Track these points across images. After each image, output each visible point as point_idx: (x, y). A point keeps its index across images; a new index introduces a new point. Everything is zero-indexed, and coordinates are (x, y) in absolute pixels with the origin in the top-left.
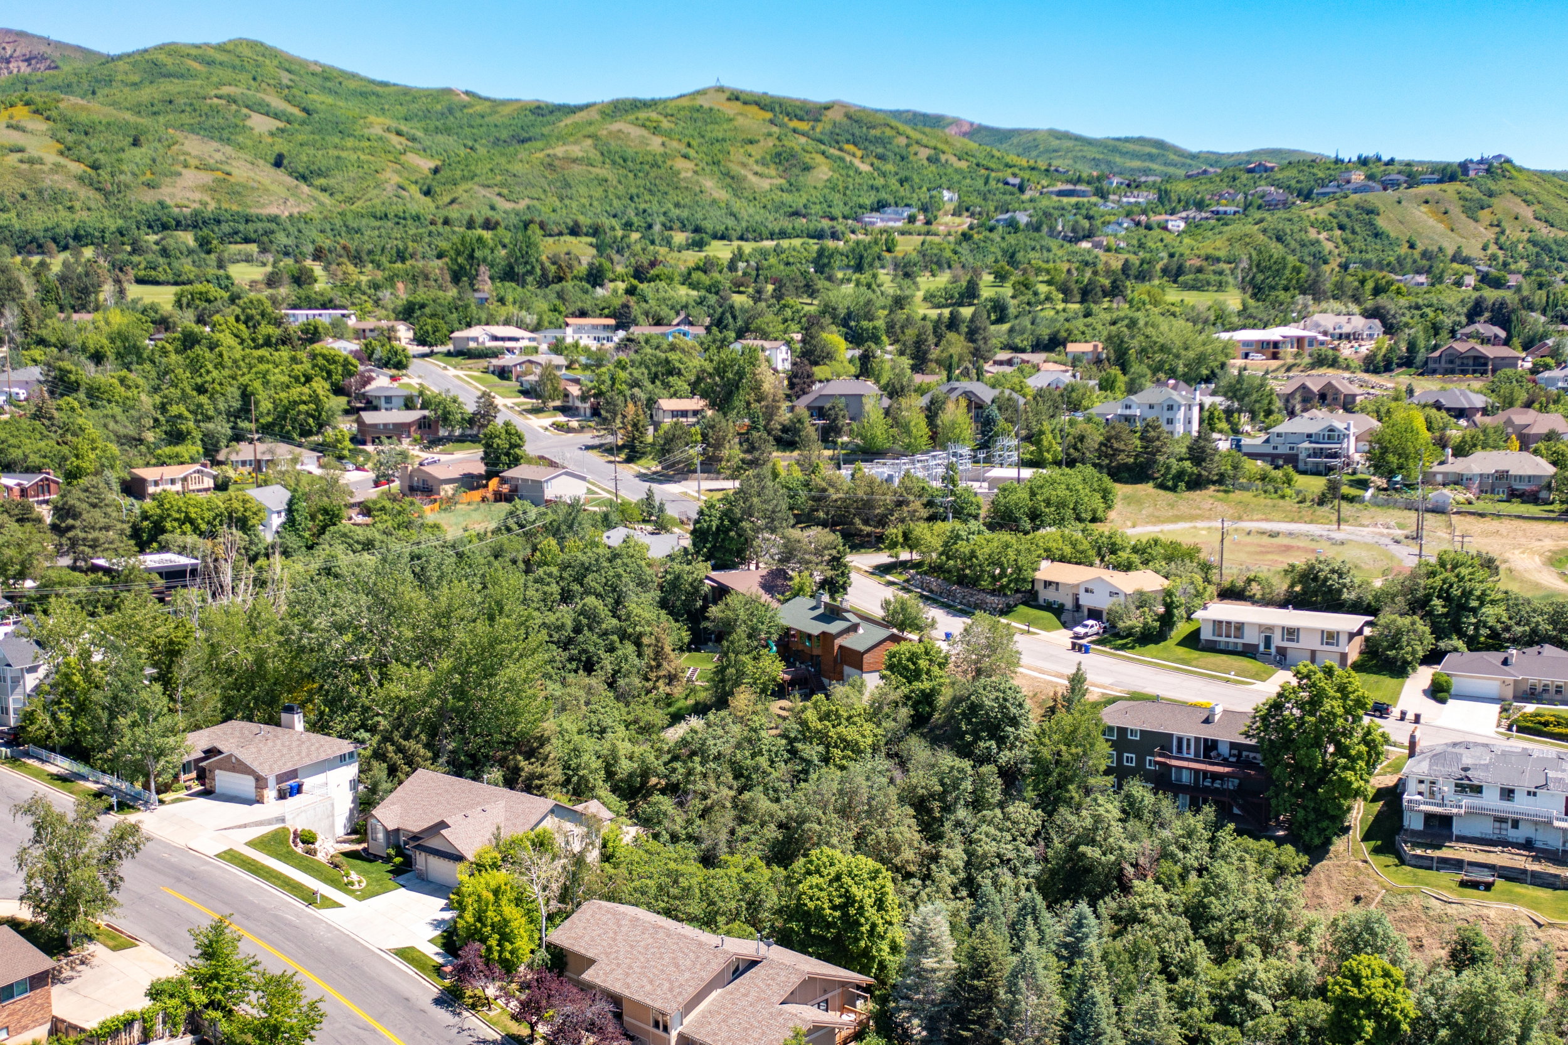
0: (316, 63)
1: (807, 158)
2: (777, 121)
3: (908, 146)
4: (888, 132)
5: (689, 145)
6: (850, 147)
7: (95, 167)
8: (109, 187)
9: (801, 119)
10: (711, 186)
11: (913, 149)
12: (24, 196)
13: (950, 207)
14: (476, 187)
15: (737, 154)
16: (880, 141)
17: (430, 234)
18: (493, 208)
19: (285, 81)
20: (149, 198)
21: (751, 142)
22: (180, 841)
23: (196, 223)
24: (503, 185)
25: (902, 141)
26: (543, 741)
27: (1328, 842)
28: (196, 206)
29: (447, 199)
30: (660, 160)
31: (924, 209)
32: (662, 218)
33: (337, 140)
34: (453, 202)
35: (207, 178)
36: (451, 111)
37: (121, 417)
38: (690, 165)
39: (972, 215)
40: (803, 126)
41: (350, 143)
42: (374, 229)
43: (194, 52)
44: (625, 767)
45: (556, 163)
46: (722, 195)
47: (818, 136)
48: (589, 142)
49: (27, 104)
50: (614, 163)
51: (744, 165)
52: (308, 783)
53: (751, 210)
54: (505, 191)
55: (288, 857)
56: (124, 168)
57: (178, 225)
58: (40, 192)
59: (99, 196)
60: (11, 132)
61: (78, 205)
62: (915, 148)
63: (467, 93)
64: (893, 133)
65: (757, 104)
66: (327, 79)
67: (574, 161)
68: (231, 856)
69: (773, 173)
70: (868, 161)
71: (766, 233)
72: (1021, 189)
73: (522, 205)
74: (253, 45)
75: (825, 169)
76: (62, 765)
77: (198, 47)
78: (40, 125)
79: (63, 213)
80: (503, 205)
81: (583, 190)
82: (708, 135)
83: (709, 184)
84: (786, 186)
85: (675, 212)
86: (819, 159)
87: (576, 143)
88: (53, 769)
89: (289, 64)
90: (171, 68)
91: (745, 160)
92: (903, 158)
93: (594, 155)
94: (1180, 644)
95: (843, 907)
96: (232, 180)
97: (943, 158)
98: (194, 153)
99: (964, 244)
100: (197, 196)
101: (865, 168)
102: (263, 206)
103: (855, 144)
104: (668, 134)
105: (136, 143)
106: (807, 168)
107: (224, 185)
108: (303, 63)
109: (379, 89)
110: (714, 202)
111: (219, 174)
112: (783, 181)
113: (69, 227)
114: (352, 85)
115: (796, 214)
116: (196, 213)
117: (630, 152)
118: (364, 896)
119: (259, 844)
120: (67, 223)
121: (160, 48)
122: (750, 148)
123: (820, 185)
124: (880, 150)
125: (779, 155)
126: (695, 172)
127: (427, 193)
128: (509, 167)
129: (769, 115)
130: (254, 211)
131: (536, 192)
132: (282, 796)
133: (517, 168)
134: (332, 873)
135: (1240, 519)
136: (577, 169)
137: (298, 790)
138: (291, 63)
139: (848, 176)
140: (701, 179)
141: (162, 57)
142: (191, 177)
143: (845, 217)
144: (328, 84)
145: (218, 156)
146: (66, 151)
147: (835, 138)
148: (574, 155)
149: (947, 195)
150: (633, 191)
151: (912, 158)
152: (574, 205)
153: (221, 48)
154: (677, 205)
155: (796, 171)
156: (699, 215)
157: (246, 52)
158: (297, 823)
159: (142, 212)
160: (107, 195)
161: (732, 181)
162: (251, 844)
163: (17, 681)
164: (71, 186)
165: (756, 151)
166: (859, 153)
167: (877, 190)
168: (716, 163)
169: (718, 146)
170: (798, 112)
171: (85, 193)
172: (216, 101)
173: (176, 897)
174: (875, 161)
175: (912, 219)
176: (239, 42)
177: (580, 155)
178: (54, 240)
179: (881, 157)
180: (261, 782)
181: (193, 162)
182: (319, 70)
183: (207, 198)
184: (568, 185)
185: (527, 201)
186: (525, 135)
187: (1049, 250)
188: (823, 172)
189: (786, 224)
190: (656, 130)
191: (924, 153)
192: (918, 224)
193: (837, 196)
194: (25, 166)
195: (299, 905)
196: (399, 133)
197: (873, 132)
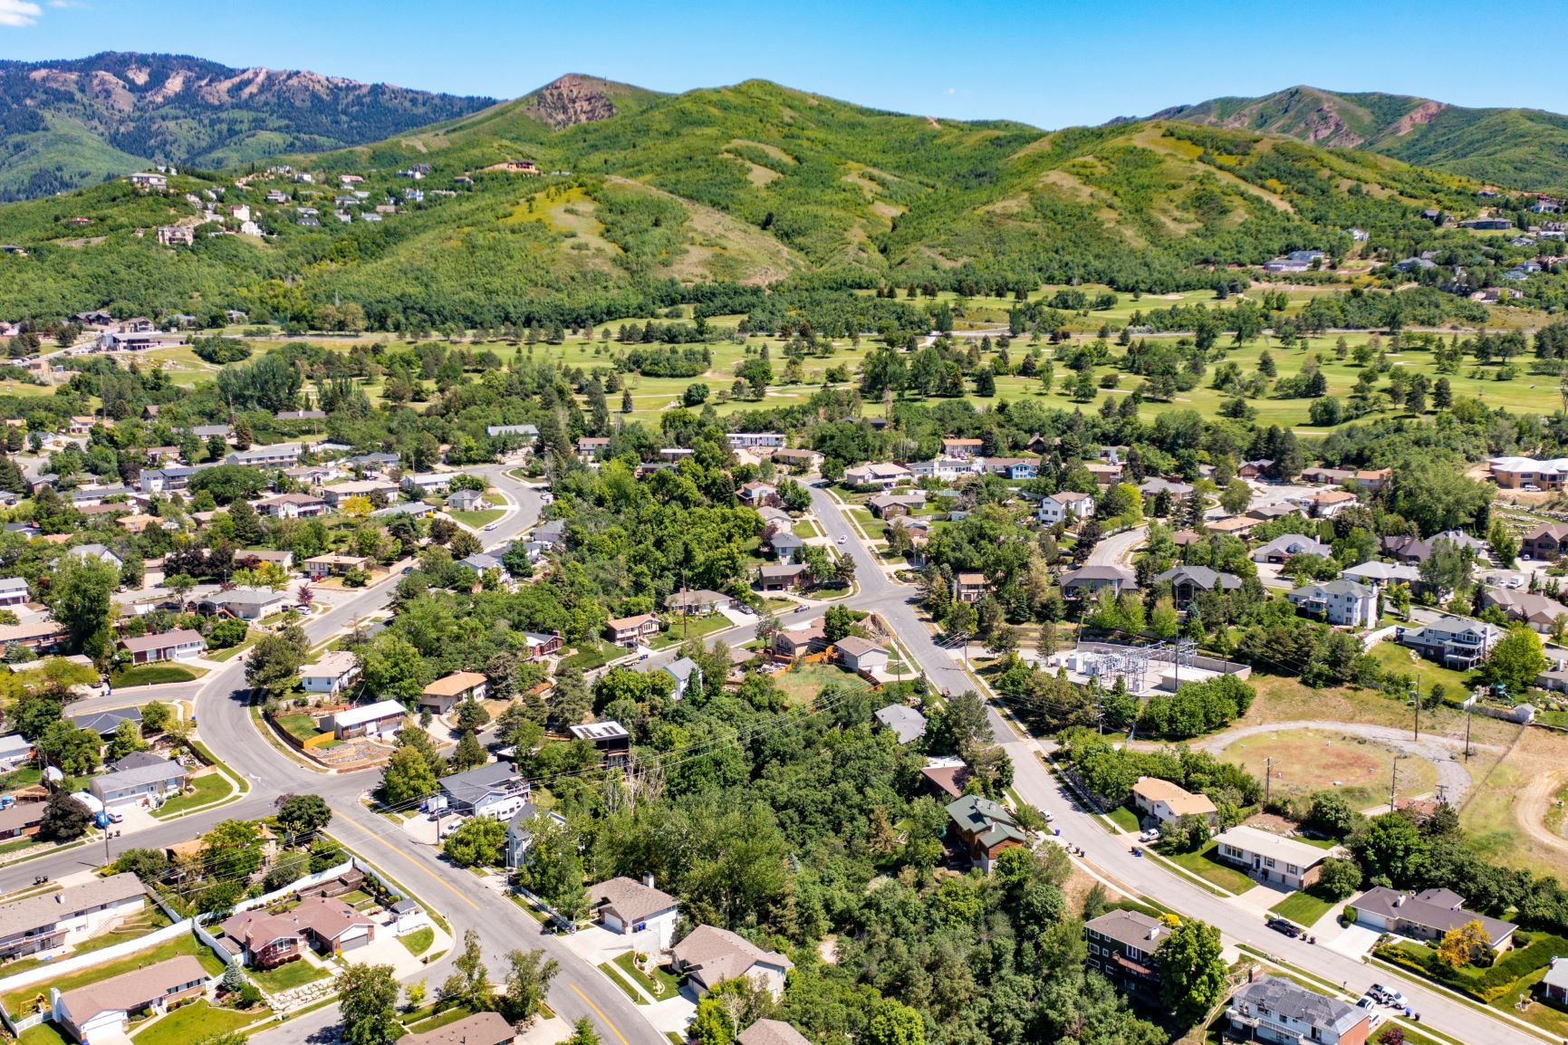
0: (814, 96)
1: (1225, 201)
2: (1206, 158)
3: (1330, 178)
4: (1313, 164)
5: (1116, 194)
6: (1272, 183)
7: (626, 250)
8: (634, 267)
9: (1230, 153)
10: (1133, 236)
11: (1333, 183)
12: (573, 279)
13: (1358, 248)
14: (923, 248)
15: (1159, 200)
16: (1305, 175)
17: (875, 306)
18: (935, 268)
19: (787, 119)
20: (663, 275)
21: (1174, 187)
22: (582, 955)
23: (698, 296)
24: (945, 245)
25: (1326, 173)
26: (784, 896)
27: (1190, 1027)
28: (698, 281)
29: (898, 259)
30: (1086, 211)
31: (1332, 252)
32: (1082, 271)
33: (818, 193)
34: (903, 261)
35: (707, 253)
36: (923, 141)
37: (608, 565)
38: (1113, 215)
39: (1379, 258)
40: (1230, 161)
41: (829, 195)
42: (832, 301)
43: (715, 97)
44: (839, 906)
45: (995, 219)
46: (1140, 243)
47: (1243, 173)
48: (1026, 195)
49: (581, 186)
50: (1045, 217)
51: (1164, 211)
52: (649, 923)
53: (1164, 260)
54: (947, 250)
55: (630, 970)
56: (647, 249)
57: (684, 299)
58: (584, 275)
59: (627, 275)
60: (570, 217)
61: (610, 284)
62: (1338, 180)
63: (939, 121)
64: (1317, 165)
65: (1190, 139)
66: (822, 112)
67: (1010, 216)
68: (605, 968)
69: (1192, 216)
70: (1287, 196)
71: (1172, 284)
72: (1438, 221)
73: (959, 265)
74: (763, 84)
75: (1241, 211)
76: (534, 900)
77: (717, 91)
78: (587, 207)
79: (601, 292)
80: (946, 264)
81: (1015, 245)
82: (1135, 181)
83: (1129, 232)
84: (1202, 231)
85: (1097, 264)
86: (1238, 201)
87: (1013, 197)
88: (530, 902)
89: (792, 100)
90: (695, 116)
91: (1166, 206)
92: (1323, 192)
93: (1028, 208)
94: (1205, 856)
95: (889, 1036)
96: (727, 254)
97: (1365, 188)
98: (700, 229)
99: (1353, 301)
100: (700, 270)
101: (1282, 206)
102: (749, 277)
103: (1278, 178)
104: (1098, 183)
105: (657, 224)
106: (1224, 212)
107: (722, 262)
108: (802, 97)
109: (864, 119)
110: (1132, 252)
111: (718, 250)
112: (1200, 225)
113: (603, 304)
114: (842, 116)
115: (1206, 262)
116: (697, 288)
117: (1060, 206)
118: (661, 998)
119: (619, 961)
120: (602, 300)
121: (688, 95)
122: (1172, 193)
123: (1233, 229)
124: (1302, 185)
125: (1199, 198)
126: (1118, 222)
127: (884, 251)
128: (953, 226)
129: (1200, 151)
130: (742, 283)
131: (973, 249)
132: (635, 931)
133: (960, 226)
134: (648, 985)
135: (1351, 719)
136: (1011, 224)
137: (644, 927)
138: (793, 99)
139: (1263, 218)
140: (1122, 229)
141: (688, 106)
142: (697, 254)
143: (1253, 263)
144: (823, 117)
145: (719, 229)
146: (607, 233)
147: (1258, 175)
148: (1010, 211)
149: (1357, 234)
150: (1059, 244)
151: (1333, 191)
152: (1005, 260)
153: (737, 90)
154: (1097, 256)
155: (1214, 214)
156: (1115, 267)
157: (757, 92)
158: (639, 950)
159: (657, 289)
160: (633, 273)
161: (1152, 229)
162: (616, 960)
163: (519, 844)
164: (606, 268)
165: (1178, 196)
166: (1280, 188)
167: (1289, 232)
168: (1139, 211)
169: (1142, 193)
170: (1230, 147)
171: (617, 272)
172: (726, 155)
173: (576, 991)
174: (1295, 196)
175: (1317, 264)
176: (750, 83)
177: (1016, 210)
178: (593, 316)
179: (1301, 192)
180: (625, 924)
181: (699, 238)
182: (816, 103)
183: (706, 272)
184: (1002, 241)
185: (965, 260)
186: (982, 170)
187: (1437, 306)
188: (1240, 215)
189: (1192, 274)
190: (1087, 180)
191: (1346, 184)
192: (1322, 269)
193: (1250, 239)
194: (575, 252)
195: (630, 1000)
196: (872, 179)
197: (1298, 165)
